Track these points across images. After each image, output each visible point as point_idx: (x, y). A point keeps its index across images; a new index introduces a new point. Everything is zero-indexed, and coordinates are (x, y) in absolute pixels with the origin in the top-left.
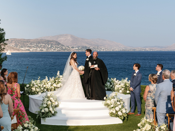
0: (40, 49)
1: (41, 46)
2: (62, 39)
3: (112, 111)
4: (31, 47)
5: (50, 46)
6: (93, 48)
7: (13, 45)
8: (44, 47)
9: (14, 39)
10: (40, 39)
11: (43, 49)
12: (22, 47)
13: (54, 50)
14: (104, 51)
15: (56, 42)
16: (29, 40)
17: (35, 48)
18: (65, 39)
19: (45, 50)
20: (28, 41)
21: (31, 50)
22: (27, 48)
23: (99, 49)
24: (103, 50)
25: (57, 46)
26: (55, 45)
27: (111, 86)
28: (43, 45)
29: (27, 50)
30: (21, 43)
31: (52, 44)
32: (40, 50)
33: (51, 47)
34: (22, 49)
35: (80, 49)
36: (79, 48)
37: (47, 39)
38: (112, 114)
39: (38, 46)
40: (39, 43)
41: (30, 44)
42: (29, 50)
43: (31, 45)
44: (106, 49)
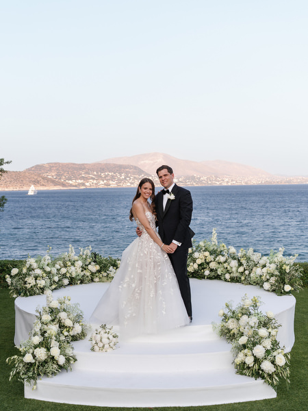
0: (105, 181)
1: (106, 176)
2: (147, 162)
3: (240, 358)
4: (86, 179)
5: (123, 177)
6: (207, 179)
7: (53, 174)
8: (113, 178)
9: (55, 163)
10: (105, 162)
11: (111, 182)
12: (70, 179)
13: (131, 183)
14: (230, 184)
15: (135, 168)
16: (83, 164)
17: (95, 182)
18: (152, 162)
19: (113, 184)
20: (82, 167)
21: (87, 184)
22: (80, 181)
23: (219, 181)
24: (228, 182)
25: (137, 176)
26: (134, 173)
27: (241, 269)
28: (110, 174)
29: (79, 184)
30: (68, 172)
31: (127, 173)
32: (105, 184)
33: (125, 179)
34: (70, 182)
35: (181, 182)
36: (180, 180)
37: (118, 163)
38: (242, 369)
39: (100, 176)
40: (103, 170)
41: (86, 173)
42: (83, 184)
43: (87, 176)
44: (232, 181)
